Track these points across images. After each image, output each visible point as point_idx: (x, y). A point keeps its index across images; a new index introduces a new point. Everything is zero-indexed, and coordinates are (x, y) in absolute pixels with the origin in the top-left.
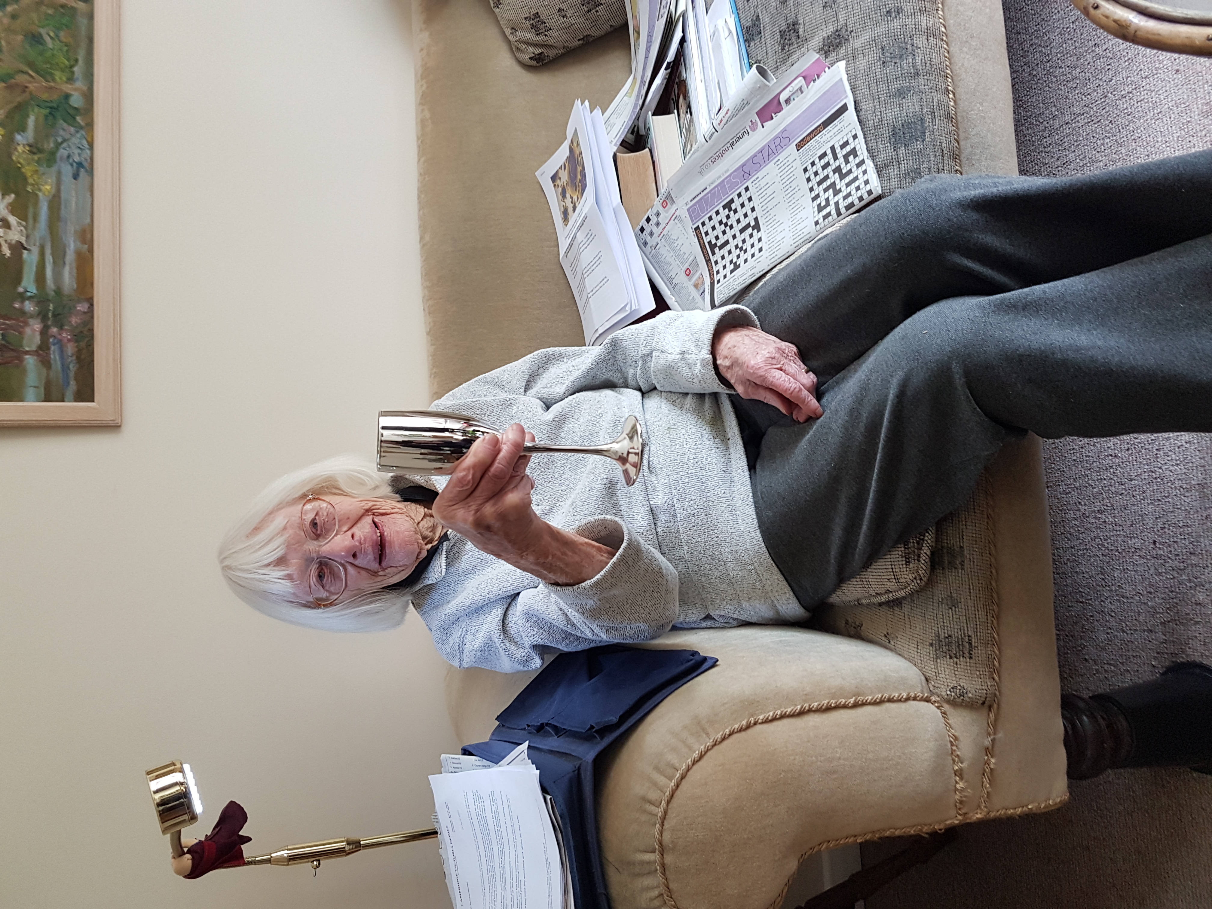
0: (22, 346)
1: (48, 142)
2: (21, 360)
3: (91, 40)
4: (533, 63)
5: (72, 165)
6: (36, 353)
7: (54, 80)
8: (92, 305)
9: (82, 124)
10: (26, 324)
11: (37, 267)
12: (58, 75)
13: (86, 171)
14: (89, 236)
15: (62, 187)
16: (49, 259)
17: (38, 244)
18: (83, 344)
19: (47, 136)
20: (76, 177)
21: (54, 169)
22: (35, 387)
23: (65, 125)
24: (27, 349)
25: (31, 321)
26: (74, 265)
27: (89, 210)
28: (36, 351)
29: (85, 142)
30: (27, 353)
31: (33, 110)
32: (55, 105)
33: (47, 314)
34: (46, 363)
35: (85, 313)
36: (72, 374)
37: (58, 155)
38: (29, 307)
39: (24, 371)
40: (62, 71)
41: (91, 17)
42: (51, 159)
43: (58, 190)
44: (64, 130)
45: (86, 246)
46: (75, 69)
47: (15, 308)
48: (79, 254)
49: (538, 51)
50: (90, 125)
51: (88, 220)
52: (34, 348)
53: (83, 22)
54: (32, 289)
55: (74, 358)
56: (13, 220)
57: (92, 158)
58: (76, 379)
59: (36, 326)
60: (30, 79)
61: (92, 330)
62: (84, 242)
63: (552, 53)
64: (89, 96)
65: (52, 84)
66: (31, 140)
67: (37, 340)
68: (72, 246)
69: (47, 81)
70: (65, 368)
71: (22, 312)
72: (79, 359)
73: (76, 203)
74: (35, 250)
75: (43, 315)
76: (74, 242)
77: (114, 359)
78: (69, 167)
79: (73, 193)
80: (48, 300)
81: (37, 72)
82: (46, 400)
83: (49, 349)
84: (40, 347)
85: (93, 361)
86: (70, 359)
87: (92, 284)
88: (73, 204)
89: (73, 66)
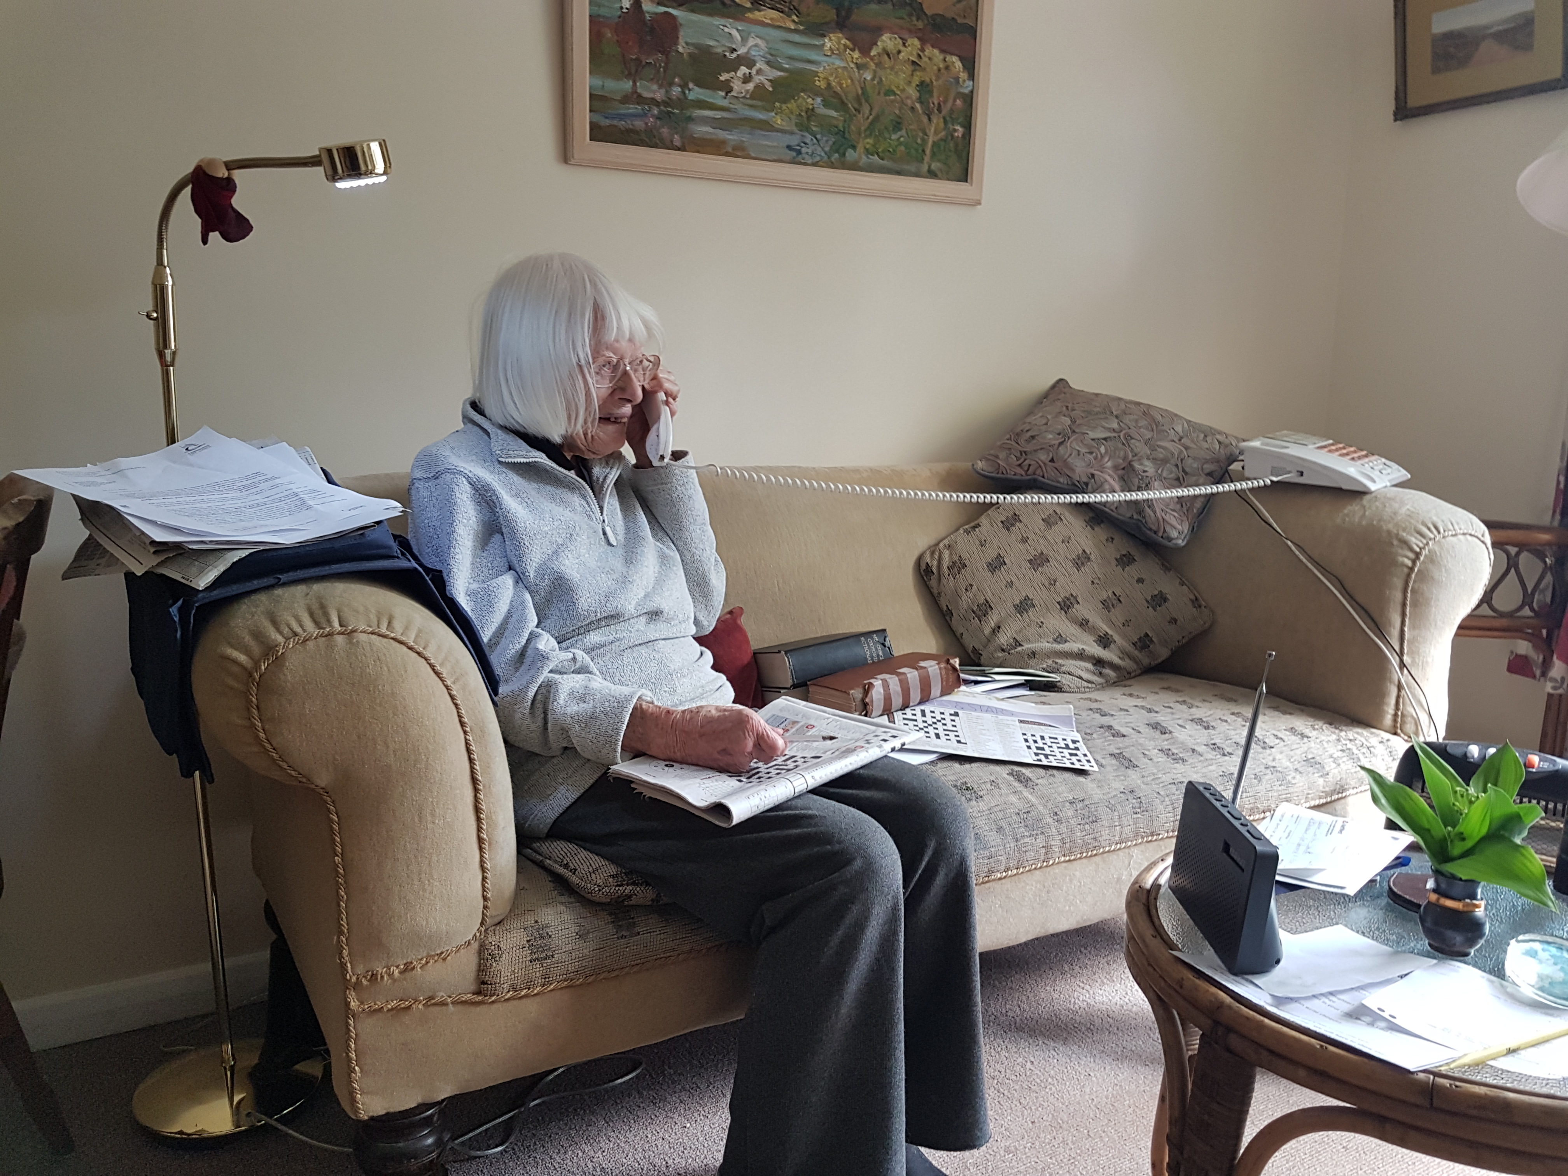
0: (641, 79)
1: (815, 126)
2: (629, 76)
3: (899, 173)
4: (923, 566)
5: (798, 145)
6: (635, 92)
7: (866, 137)
8: (679, 149)
9: (833, 159)
10: (661, 86)
11: (712, 103)
12: (870, 141)
13: (794, 158)
14: (739, 154)
15: (779, 134)
16: (718, 115)
17: (731, 106)
18: (643, 136)
19: (821, 126)
20: (789, 147)
21: (795, 130)
22: (603, 86)
23: (831, 143)
24: (638, 84)
25: (663, 91)
26: (713, 137)
27: (763, 157)
28: (636, 92)
29: (818, 159)
30: (634, 83)
31: (841, 116)
32: (847, 135)
33: (671, 107)
34: (626, 99)
35: (672, 141)
36: (615, 122)
37: (807, 134)
38: (676, 91)
39: (618, 79)
40: (874, 146)
41: (917, 175)
42: (803, 127)
43: (778, 130)
44: (827, 141)
45: (730, 150)
46: (876, 157)
47: (674, 78)
48: (723, 142)
49: (934, 570)
50: (832, 165)
51: (753, 155)
52: (639, 91)
53: (913, 169)
54: (691, 96)
55: (631, 127)
56: (750, 86)
57: (805, 164)
58: (611, 125)
59: (659, 95)
60: (866, 116)
61: (655, 146)
62: (735, 148)
63: (933, 583)
64: (854, 167)
65: (863, 135)
66: (818, 111)
67: (646, 94)
68: (731, 137)
69: (865, 130)
70: (621, 117)
71: (671, 84)
72: (629, 131)
73: (768, 146)
74: (725, 103)
75: (668, 102)
76: (734, 140)
77: (631, 164)
78: (796, 143)
79: (775, 144)
80: (682, 109)
81: (871, 124)
82: (591, 95)
83: (638, 104)
84: (640, 96)
85: (629, 144)
86: (629, 122)
87: (698, 152)
88: (767, 143)
89: (878, 156)
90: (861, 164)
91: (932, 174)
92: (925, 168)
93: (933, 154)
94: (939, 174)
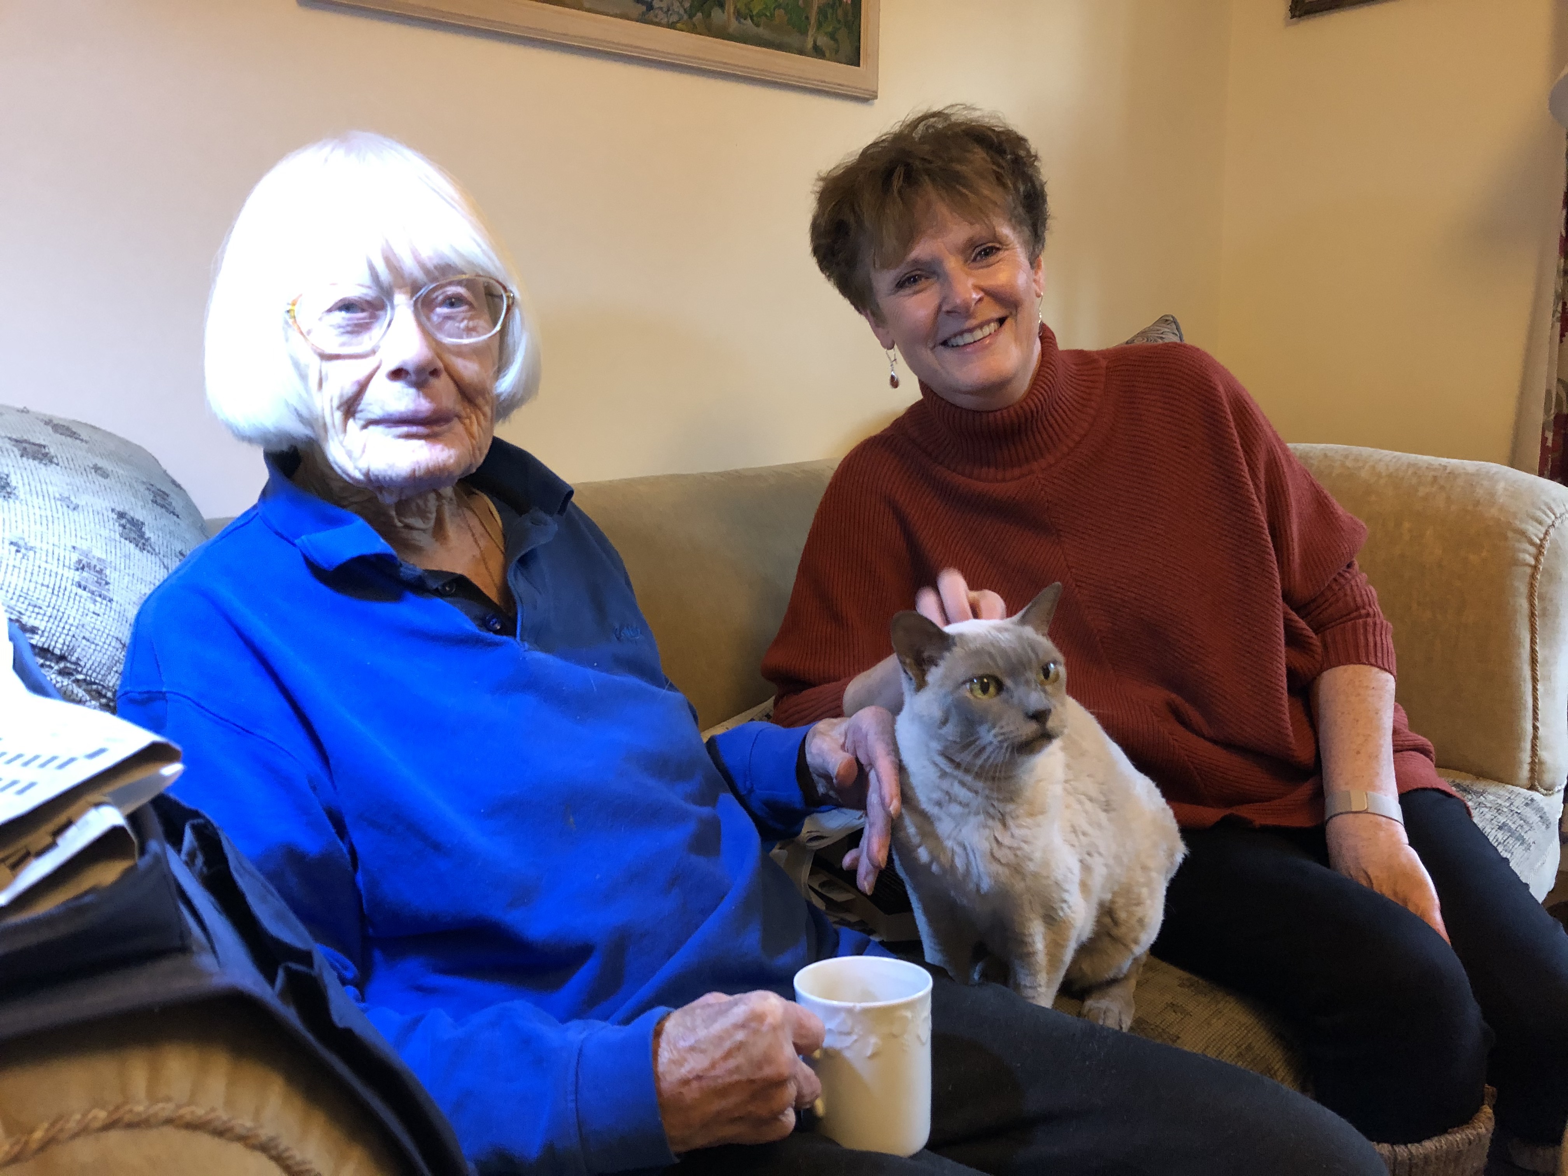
3: (780, 47)
9: (694, 19)
13: (643, 14)
29: (675, 17)
40: (746, 5)
41: (801, 52)
46: (749, 22)
50: (693, 30)
57: (659, 24)
64: (722, 34)
89: (752, 20)
90: (731, 30)
91: (818, 52)
92: (810, 45)
93: (820, 25)
94: (827, 55)
